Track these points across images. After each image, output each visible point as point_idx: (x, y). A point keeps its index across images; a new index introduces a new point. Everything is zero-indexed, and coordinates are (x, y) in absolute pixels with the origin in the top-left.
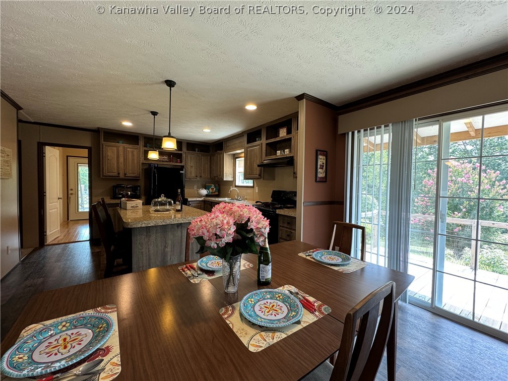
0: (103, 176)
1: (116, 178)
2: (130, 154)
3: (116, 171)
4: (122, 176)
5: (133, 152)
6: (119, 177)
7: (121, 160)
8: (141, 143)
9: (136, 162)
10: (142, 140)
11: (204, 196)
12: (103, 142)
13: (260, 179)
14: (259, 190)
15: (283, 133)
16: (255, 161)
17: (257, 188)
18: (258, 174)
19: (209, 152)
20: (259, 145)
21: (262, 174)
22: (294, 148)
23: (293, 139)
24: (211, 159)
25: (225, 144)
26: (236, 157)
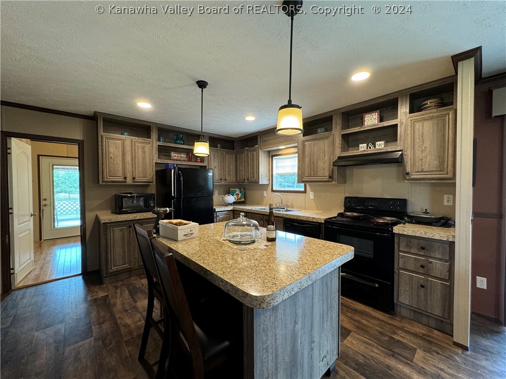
0: (103, 182)
1: (122, 184)
2: (140, 150)
3: (120, 174)
4: (129, 181)
5: (143, 148)
6: (125, 182)
7: (128, 158)
8: (154, 135)
9: (148, 161)
10: (154, 130)
11: (231, 204)
12: (103, 133)
13: (331, 182)
14: (315, 196)
15: (371, 120)
16: (321, 159)
17: (313, 193)
18: (328, 176)
19: (234, 150)
20: (327, 138)
21: (335, 176)
22: (402, 139)
23: (401, 127)
24: (236, 157)
25: (260, 138)
26: (272, 155)
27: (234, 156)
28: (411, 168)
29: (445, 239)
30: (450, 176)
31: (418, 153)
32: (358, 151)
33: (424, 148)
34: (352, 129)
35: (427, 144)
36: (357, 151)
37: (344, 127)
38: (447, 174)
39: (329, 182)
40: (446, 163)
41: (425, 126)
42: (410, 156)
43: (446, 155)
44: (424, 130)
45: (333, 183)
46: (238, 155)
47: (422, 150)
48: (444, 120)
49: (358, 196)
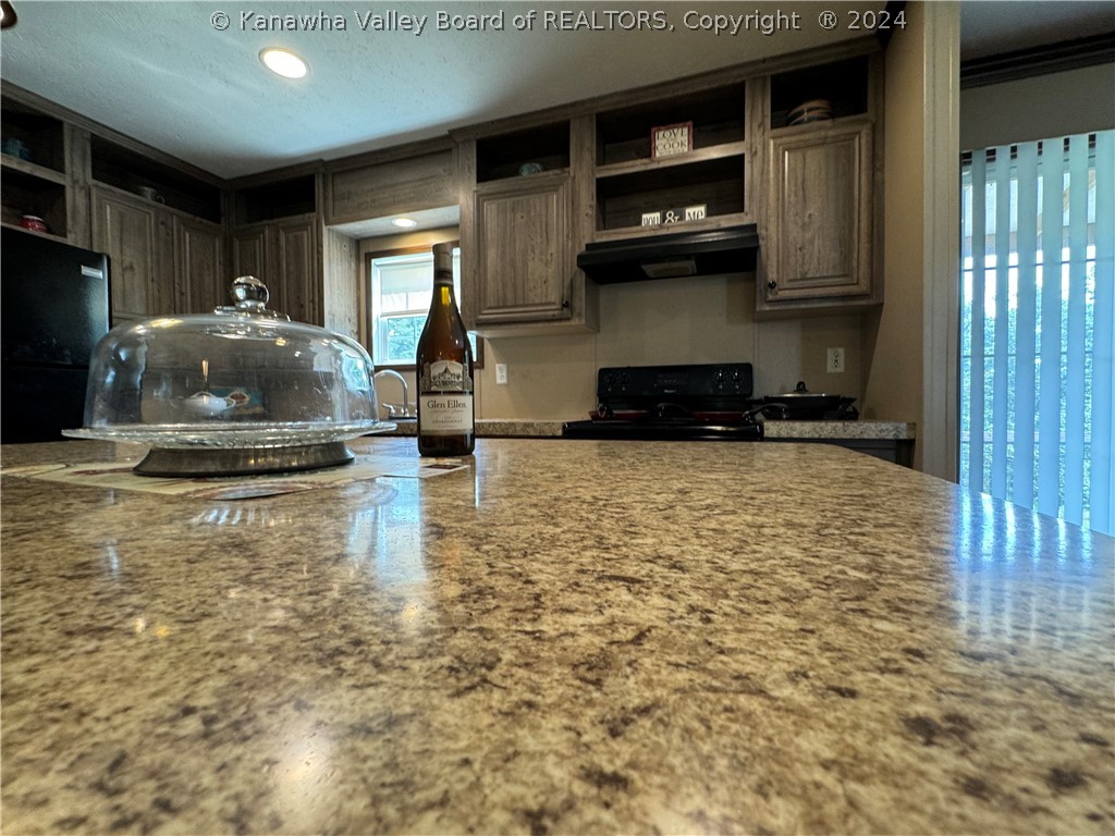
13: (568, 319)
14: (510, 373)
15: (673, 146)
16: (537, 251)
17: (504, 366)
18: (558, 301)
19: (219, 222)
20: (554, 188)
21: (580, 303)
22: (756, 194)
23: (752, 162)
24: (228, 249)
25: (325, 184)
26: (366, 251)
27: (218, 244)
28: (778, 273)
29: (891, 436)
30: (865, 288)
31: (794, 232)
32: (639, 228)
33: (806, 219)
34: (626, 164)
35: (812, 209)
36: (635, 229)
37: (602, 159)
38: (857, 283)
39: (560, 320)
40: (855, 255)
41: (808, 160)
42: (775, 239)
43: (856, 236)
44: (807, 171)
45: (572, 323)
46: (237, 243)
47: (804, 224)
48: (850, 148)
49: (632, 365)
